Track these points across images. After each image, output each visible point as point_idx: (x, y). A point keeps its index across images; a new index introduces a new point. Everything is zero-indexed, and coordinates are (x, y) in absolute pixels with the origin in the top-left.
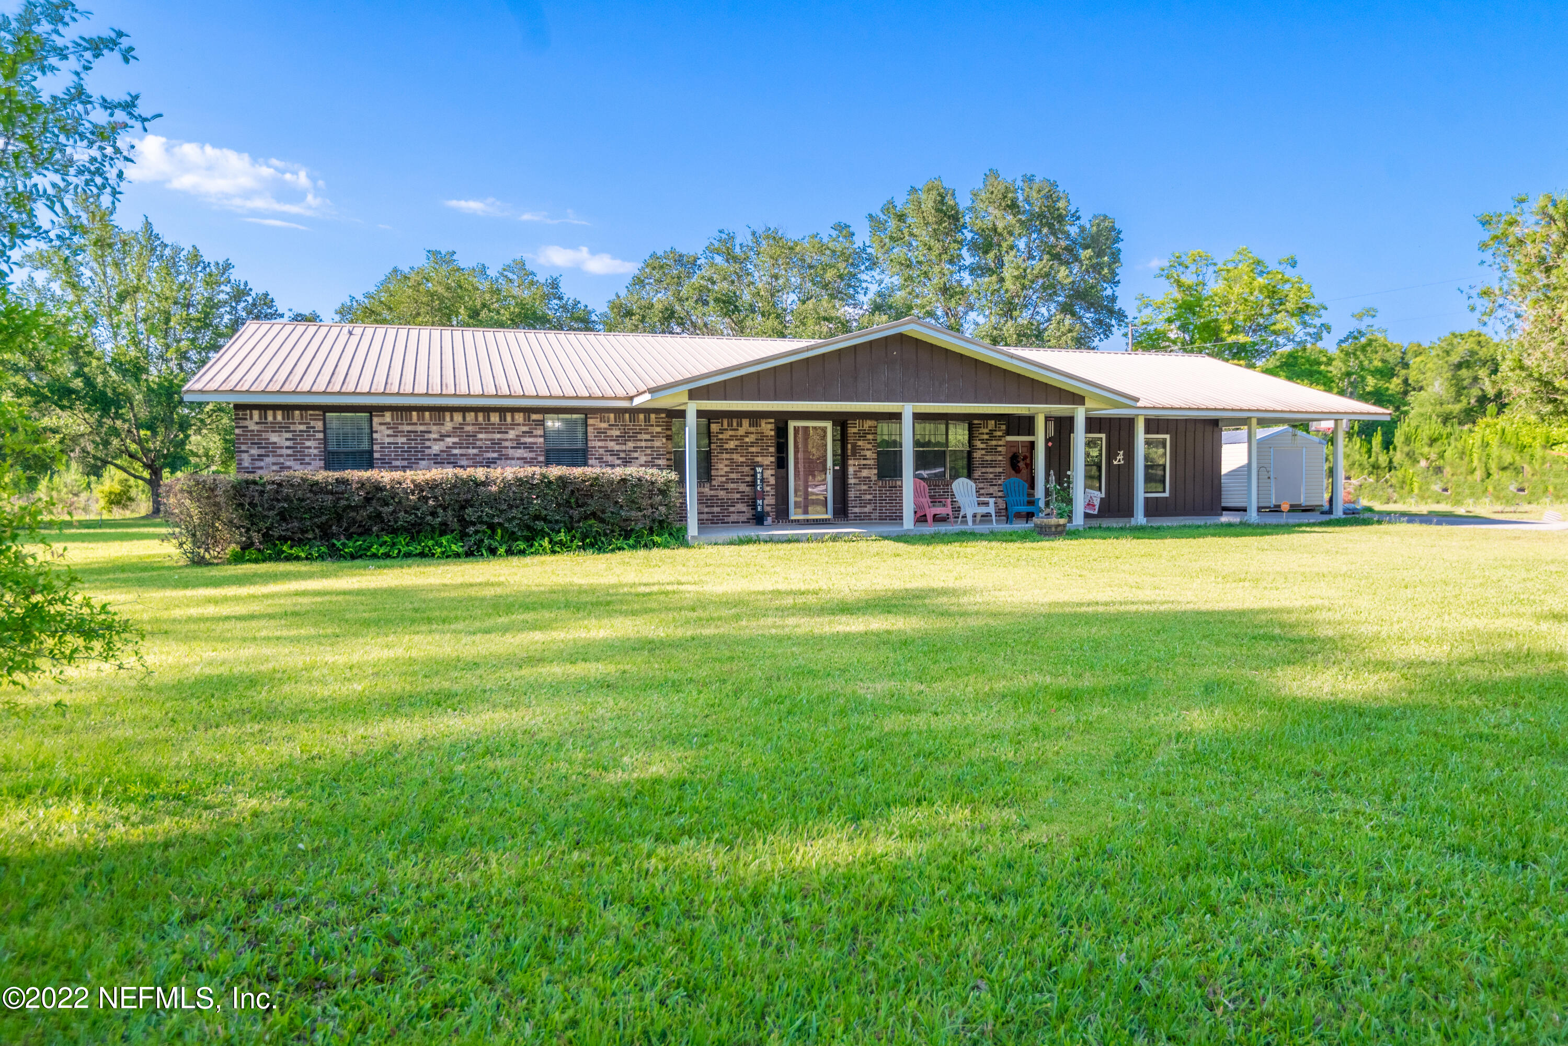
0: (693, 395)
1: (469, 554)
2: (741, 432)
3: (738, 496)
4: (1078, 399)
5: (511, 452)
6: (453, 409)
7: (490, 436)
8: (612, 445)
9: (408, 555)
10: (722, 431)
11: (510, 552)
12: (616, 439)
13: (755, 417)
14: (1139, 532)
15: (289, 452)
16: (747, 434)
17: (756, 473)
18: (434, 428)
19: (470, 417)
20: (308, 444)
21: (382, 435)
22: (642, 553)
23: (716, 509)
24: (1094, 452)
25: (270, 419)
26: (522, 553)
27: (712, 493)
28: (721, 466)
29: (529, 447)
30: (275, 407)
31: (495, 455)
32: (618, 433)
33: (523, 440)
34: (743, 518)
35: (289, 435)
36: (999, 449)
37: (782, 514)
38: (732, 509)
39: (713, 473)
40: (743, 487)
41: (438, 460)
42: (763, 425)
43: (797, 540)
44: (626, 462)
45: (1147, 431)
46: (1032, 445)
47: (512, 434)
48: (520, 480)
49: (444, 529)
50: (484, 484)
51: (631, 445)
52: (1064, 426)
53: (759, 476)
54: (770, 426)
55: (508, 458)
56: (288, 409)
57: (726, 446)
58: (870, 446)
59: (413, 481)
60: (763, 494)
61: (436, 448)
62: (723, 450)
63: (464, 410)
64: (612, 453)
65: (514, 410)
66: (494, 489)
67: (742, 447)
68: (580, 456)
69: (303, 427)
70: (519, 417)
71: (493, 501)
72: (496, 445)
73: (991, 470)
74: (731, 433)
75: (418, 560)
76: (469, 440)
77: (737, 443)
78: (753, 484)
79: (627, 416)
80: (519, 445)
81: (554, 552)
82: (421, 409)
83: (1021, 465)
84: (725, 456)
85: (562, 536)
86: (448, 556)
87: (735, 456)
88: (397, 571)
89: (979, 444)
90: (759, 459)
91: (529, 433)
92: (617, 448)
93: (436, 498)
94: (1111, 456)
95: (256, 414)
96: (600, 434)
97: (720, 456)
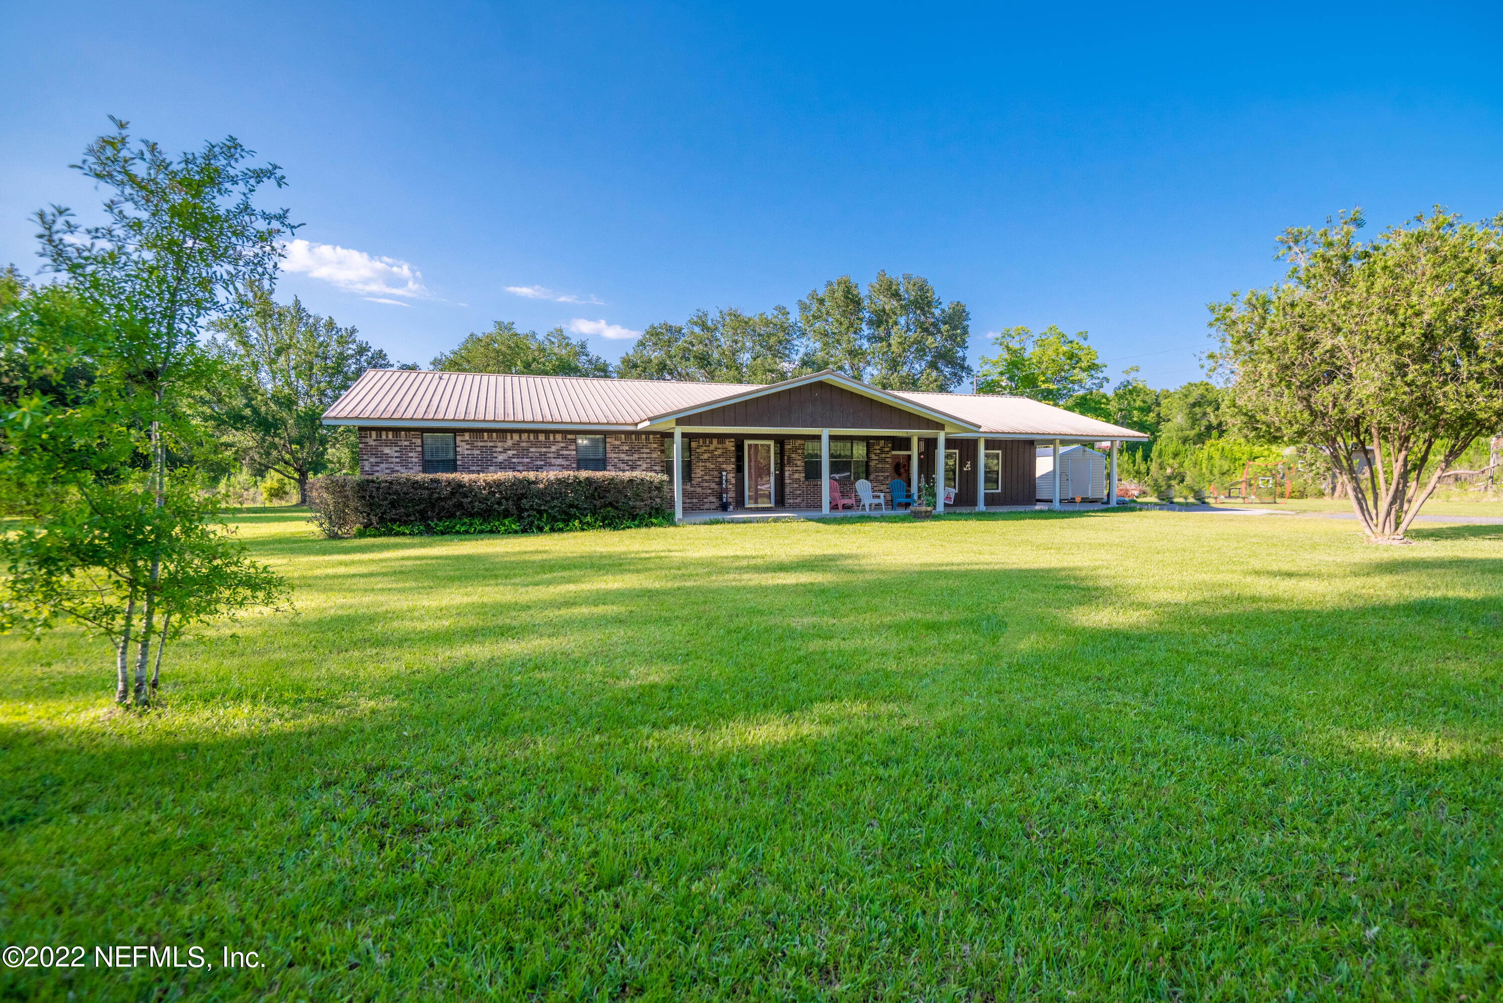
0: (679, 422)
1: (524, 531)
2: (712, 447)
3: (710, 491)
4: (940, 426)
5: (553, 461)
6: (512, 431)
7: (539, 450)
8: (623, 456)
9: (481, 532)
10: (699, 447)
11: (552, 530)
12: (626, 452)
13: (722, 437)
14: (981, 516)
15: (398, 460)
16: (716, 449)
17: (722, 475)
18: (500, 444)
19: (525, 436)
20: (411, 455)
21: (463, 448)
22: (644, 530)
23: (695, 500)
24: (951, 462)
25: (384, 437)
26: (561, 530)
27: (693, 489)
28: (698, 470)
29: (566, 458)
30: (387, 429)
31: (542, 463)
32: (627, 448)
33: (562, 452)
34: (713, 507)
35: (397, 449)
37: (740, 504)
38: (705, 500)
39: (693, 475)
40: (713, 485)
41: (502, 467)
42: (727, 443)
43: (750, 521)
44: (633, 468)
45: (986, 449)
46: (909, 457)
47: (554, 449)
48: (559, 480)
49: (506, 514)
50: (534, 483)
51: (636, 456)
52: (930, 445)
53: (724, 477)
55: (551, 465)
56: (396, 430)
57: (702, 457)
58: (800, 457)
59: (485, 481)
60: (727, 491)
61: (501, 458)
62: (699, 460)
63: (520, 432)
64: (623, 461)
65: (555, 432)
66: (541, 486)
67: (713, 458)
68: (601, 464)
69: (407, 443)
70: (559, 437)
71: (541, 494)
72: (543, 456)
73: (882, 474)
74: (705, 448)
75: (488, 535)
76: (523, 452)
77: (709, 455)
78: (720, 483)
79: (633, 436)
80: (559, 456)
81: (583, 530)
82: (490, 431)
83: (902, 470)
84: (701, 464)
85: (588, 519)
86: (509, 532)
87: (707, 464)
88: (474, 543)
89: (873, 457)
90: (724, 466)
91: (566, 448)
92: (627, 458)
93: (501, 492)
94: (962, 465)
95: (374, 434)
96: (615, 448)
97: (698, 464)
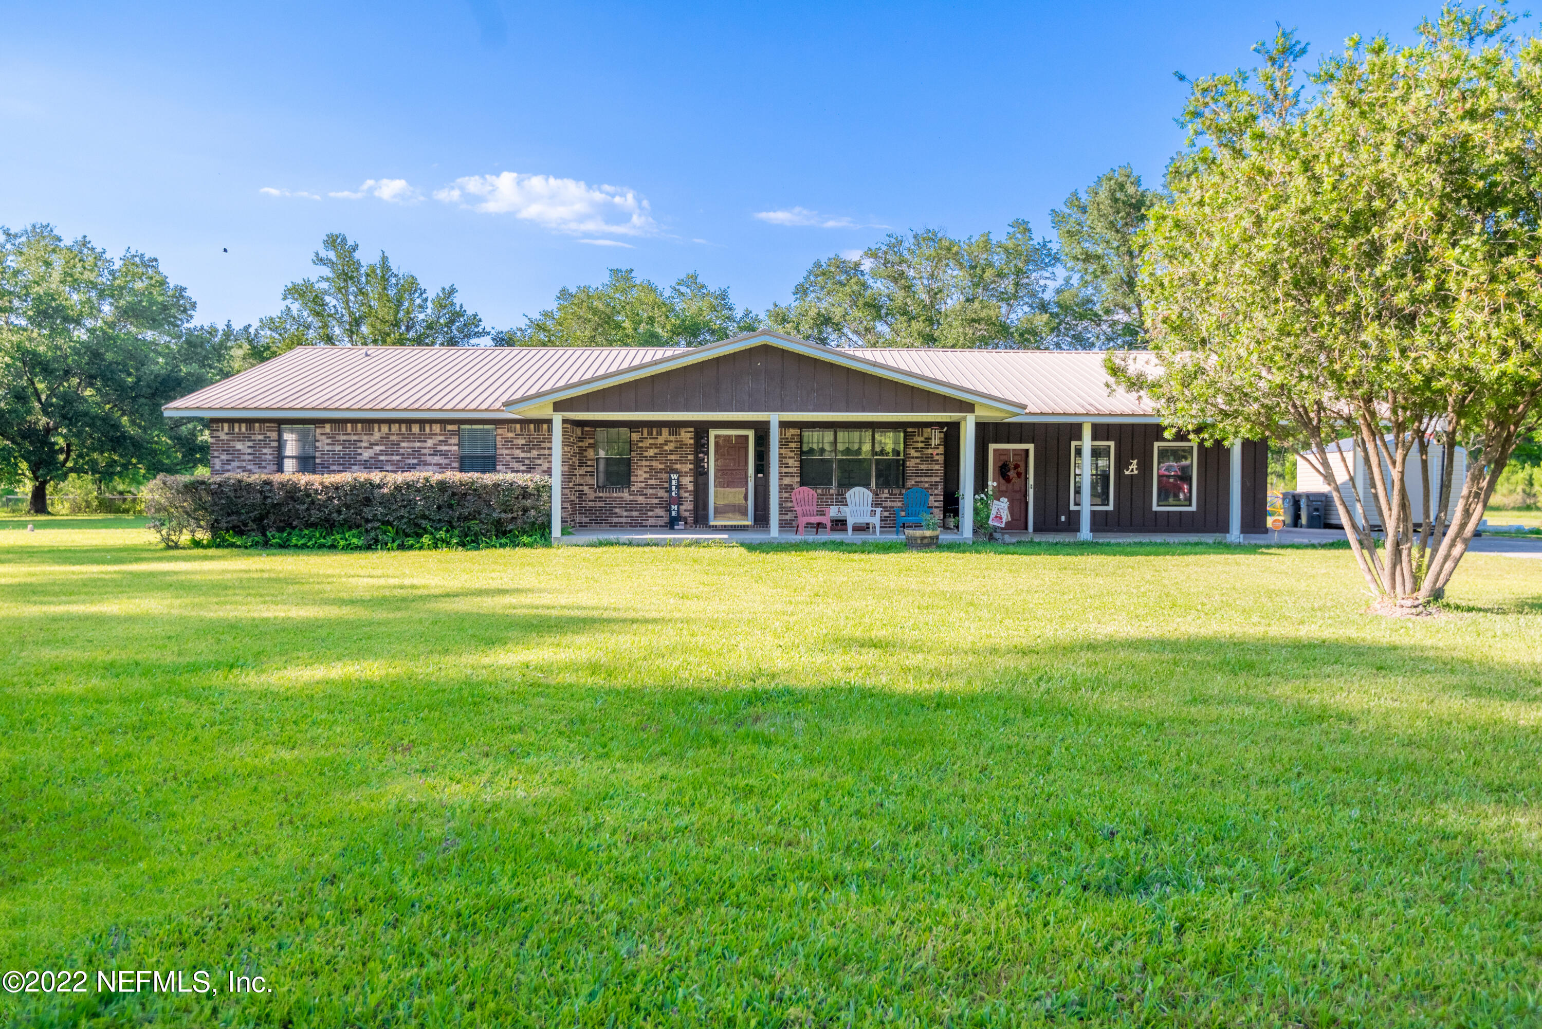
0: (558, 406)
1: (369, 548)
2: (661, 440)
3: (657, 501)
4: (969, 407)
5: (429, 459)
6: (380, 421)
7: (411, 445)
8: (518, 453)
9: (322, 546)
10: (642, 440)
11: (402, 547)
12: (521, 448)
13: (674, 426)
14: (1083, 547)
15: (250, 457)
16: (667, 442)
17: (670, 479)
18: (365, 438)
19: (395, 427)
20: (265, 451)
21: (324, 444)
23: (635, 514)
24: (1102, 463)
25: (236, 430)
26: (411, 547)
27: (632, 498)
28: (640, 472)
29: (444, 454)
30: (240, 421)
31: (415, 461)
32: (523, 442)
33: (439, 448)
34: (661, 522)
35: (250, 444)
36: (936, 458)
37: (700, 519)
38: (650, 514)
39: (633, 479)
40: (661, 493)
41: (368, 466)
42: (683, 433)
44: (530, 469)
47: (430, 443)
48: (407, 483)
49: (349, 525)
50: (379, 486)
51: (535, 453)
53: (674, 482)
54: (689, 435)
55: (426, 464)
56: (250, 422)
57: (646, 454)
58: (792, 454)
59: (321, 484)
60: (679, 501)
61: (366, 455)
62: (642, 457)
63: (390, 422)
64: (518, 459)
65: (432, 422)
66: (385, 490)
67: (662, 455)
68: (488, 463)
69: (261, 437)
70: (437, 428)
71: (385, 501)
72: (416, 452)
73: (927, 479)
74: (650, 441)
76: (393, 448)
77: (656, 451)
78: (669, 490)
79: (532, 426)
80: (436, 452)
81: (436, 547)
82: (354, 421)
83: (1012, 474)
84: (644, 463)
85: (442, 534)
86: (350, 548)
87: (654, 463)
89: (913, 453)
90: (678, 466)
91: (445, 442)
92: (522, 455)
93: (340, 498)
94: (1121, 464)
95: (226, 426)
96: (508, 442)
97: (640, 463)
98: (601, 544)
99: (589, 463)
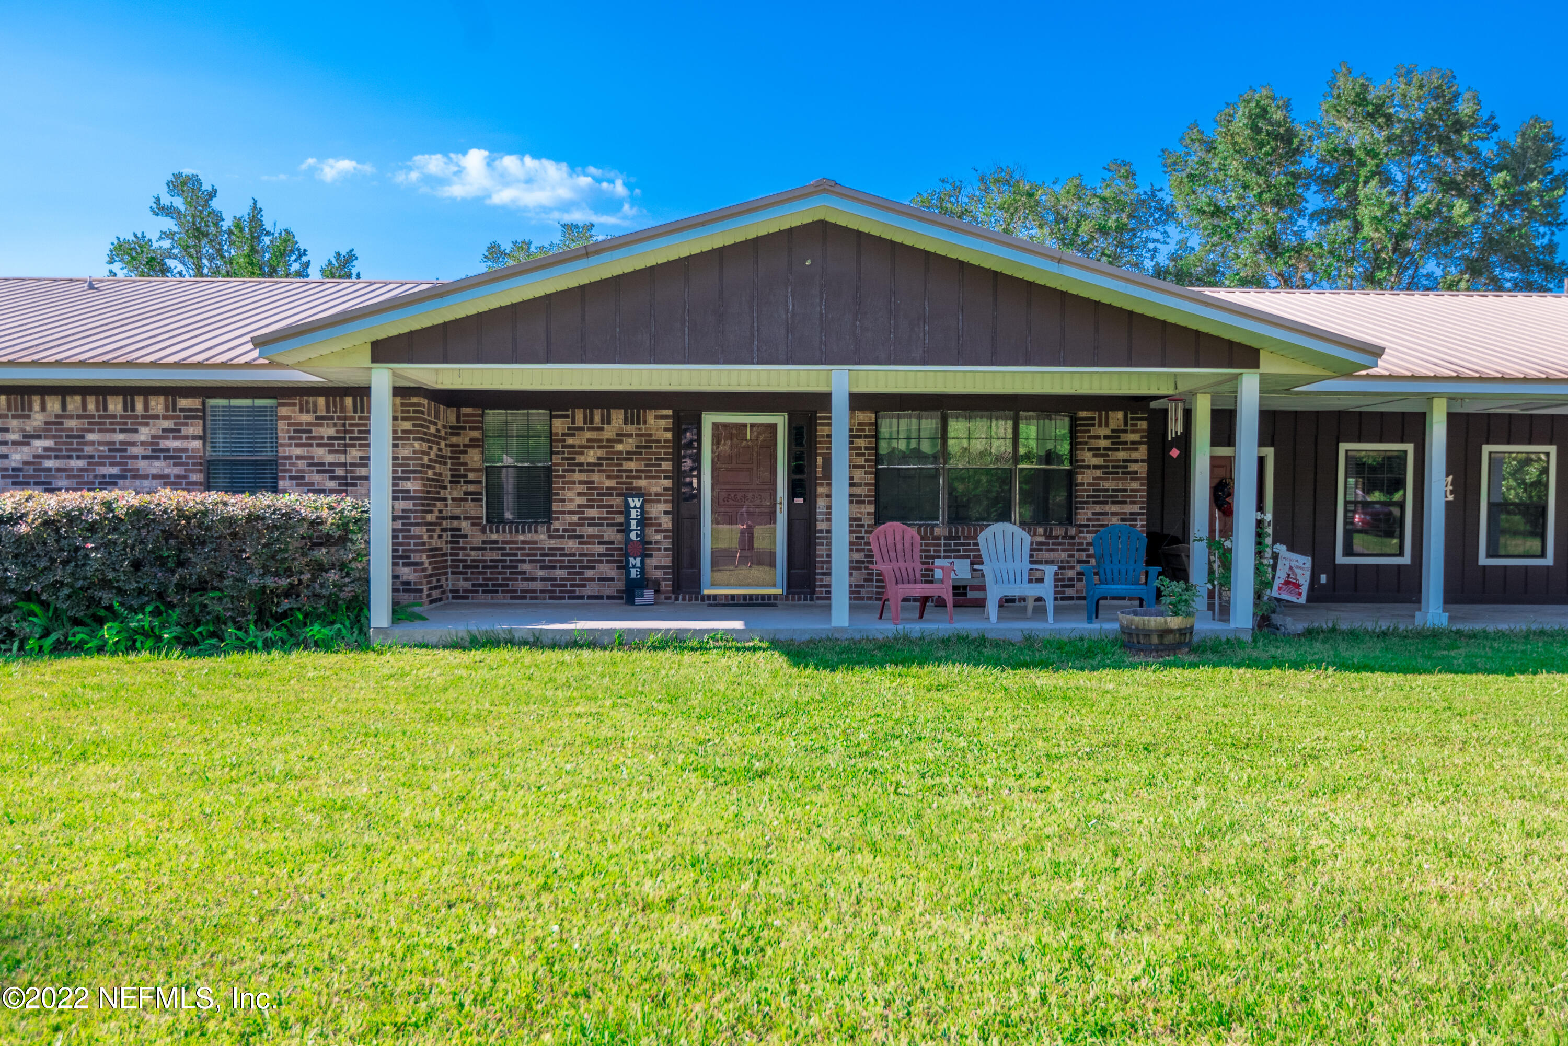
0: (380, 355)
2: (609, 432)
3: (601, 549)
4: (1242, 354)
5: (142, 464)
6: (46, 390)
7: (108, 437)
8: (321, 454)
10: (573, 431)
12: (328, 444)
13: (636, 403)
16: (621, 436)
17: (627, 507)
18: (14, 423)
19: (74, 403)
23: (559, 573)
27: (553, 543)
28: (569, 495)
29: (174, 457)
31: (115, 470)
32: (331, 432)
33: (164, 444)
34: (609, 589)
36: (1133, 467)
37: (683, 586)
38: (589, 573)
39: (556, 507)
40: (610, 534)
42: (651, 420)
44: (346, 485)
47: (144, 434)
51: (355, 453)
53: (634, 514)
54: (663, 423)
55: (137, 476)
57: (580, 459)
58: (860, 460)
60: (645, 549)
61: (16, 457)
62: (574, 465)
63: (64, 390)
64: (321, 469)
65: (148, 390)
66: (24, 529)
67: (610, 463)
68: (263, 474)
70: (158, 404)
71: (24, 551)
72: (118, 452)
73: (1114, 508)
74: (589, 435)
76: (71, 443)
77: (600, 453)
78: (624, 529)
80: (156, 453)
84: (577, 476)
85: (143, 620)
87: (596, 477)
89: (1088, 457)
90: (642, 483)
91: (175, 433)
92: (330, 458)
96: (301, 433)
97: (569, 477)
98: (474, 643)
99: (471, 476)
